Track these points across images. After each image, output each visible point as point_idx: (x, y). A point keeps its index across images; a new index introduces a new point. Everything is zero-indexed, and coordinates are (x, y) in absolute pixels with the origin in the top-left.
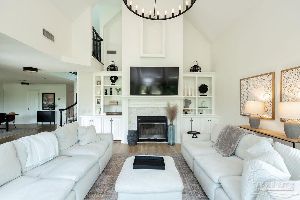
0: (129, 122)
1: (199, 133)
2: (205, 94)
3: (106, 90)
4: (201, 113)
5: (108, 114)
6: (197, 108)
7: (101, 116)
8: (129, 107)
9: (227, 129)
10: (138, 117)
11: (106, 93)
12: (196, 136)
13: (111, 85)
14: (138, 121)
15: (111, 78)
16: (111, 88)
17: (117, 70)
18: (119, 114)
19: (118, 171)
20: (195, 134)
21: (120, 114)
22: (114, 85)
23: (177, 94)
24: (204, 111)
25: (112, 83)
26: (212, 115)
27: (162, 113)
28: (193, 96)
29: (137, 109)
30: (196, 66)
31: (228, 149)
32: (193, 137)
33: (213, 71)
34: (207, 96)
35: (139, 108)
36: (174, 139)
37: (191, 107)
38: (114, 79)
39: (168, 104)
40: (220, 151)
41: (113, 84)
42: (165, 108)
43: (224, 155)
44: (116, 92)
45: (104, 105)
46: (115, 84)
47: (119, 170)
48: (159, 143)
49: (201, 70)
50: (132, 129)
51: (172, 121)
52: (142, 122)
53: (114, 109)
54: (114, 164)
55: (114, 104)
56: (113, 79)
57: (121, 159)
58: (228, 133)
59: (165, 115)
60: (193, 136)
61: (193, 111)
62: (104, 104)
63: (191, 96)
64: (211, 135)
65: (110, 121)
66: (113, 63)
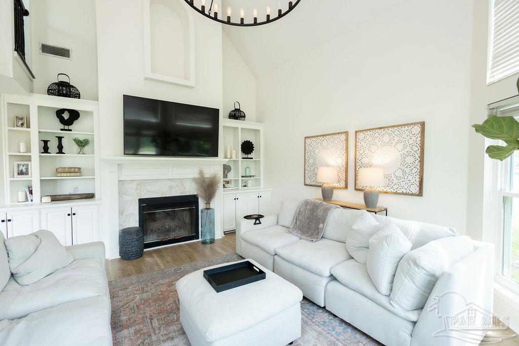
0: (121, 213)
1: (262, 216)
2: (249, 156)
3: (46, 142)
4: (245, 186)
5: (55, 199)
6: (240, 178)
7: (32, 205)
8: (119, 181)
9: (306, 205)
10: (141, 201)
11: (46, 149)
12: (259, 221)
13: (61, 130)
14: (141, 209)
15: (59, 113)
16: (60, 139)
17: (77, 96)
18: (86, 198)
19: (141, 314)
20: (258, 218)
21: (91, 196)
22: (71, 130)
23: (217, 156)
24: (250, 182)
25: (62, 126)
26: (260, 188)
27: (189, 189)
28: (234, 158)
29: (138, 185)
30: (238, 110)
31: (315, 231)
32: (255, 224)
33: (260, 120)
34: (252, 158)
35: (141, 183)
36: (212, 232)
37: (231, 176)
38: (69, 118)
39: (201, 173)
40: (303, 237)
41: (66, 127)
42: (195, 180)
43: (313, 239)
44: (76, 147)
45: (42, 178)
46: (70, 127)
47: (142, 312)
48: (185, 244)
49: (245, 117)
50: (128, 226)
51: (208, 203)
52: (149, 209)
53: (69, 186)
54: (121, 304)
55: (73, 174)
56: (66, 116)
57: (128, 290)
58: (308, 211)
59: (195, 193)
60: (256, 222)
61: (233, 182)
62: (40, 177)
63: (231, 158)
64: (278, 217)
65: (69, 215)
66: (63, 79)
